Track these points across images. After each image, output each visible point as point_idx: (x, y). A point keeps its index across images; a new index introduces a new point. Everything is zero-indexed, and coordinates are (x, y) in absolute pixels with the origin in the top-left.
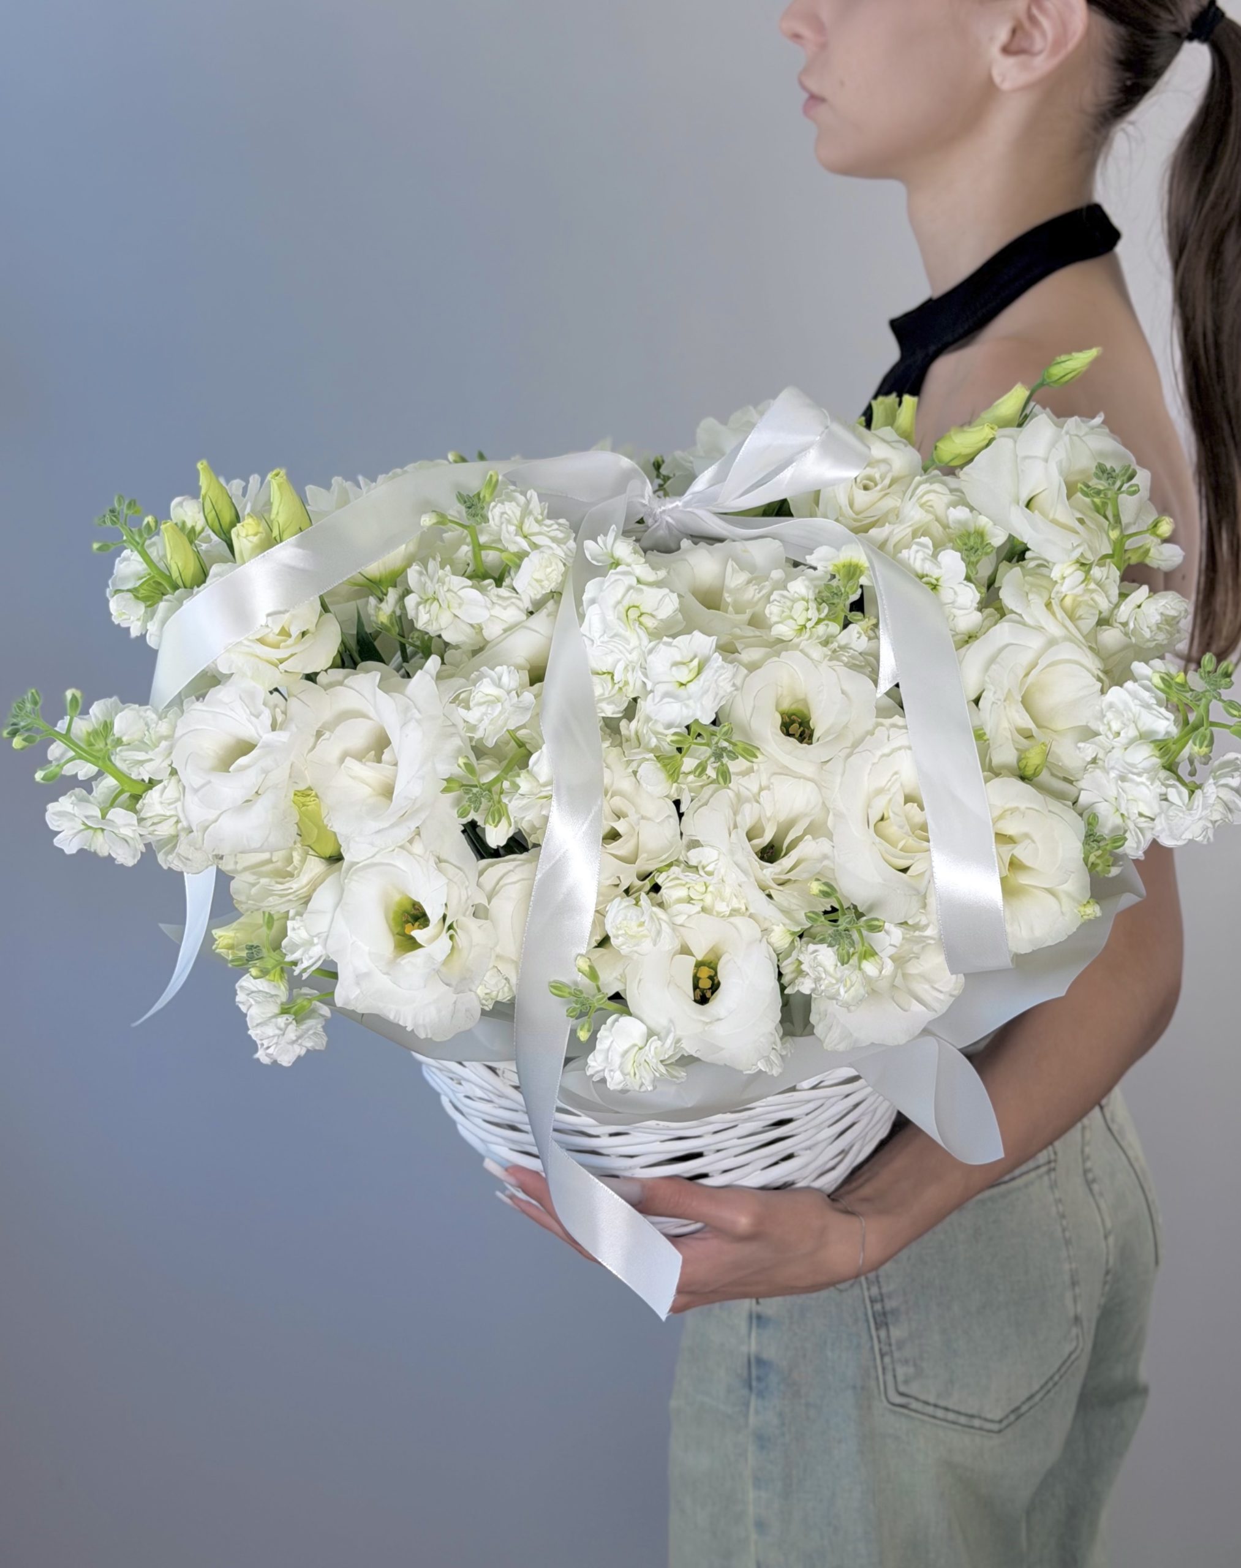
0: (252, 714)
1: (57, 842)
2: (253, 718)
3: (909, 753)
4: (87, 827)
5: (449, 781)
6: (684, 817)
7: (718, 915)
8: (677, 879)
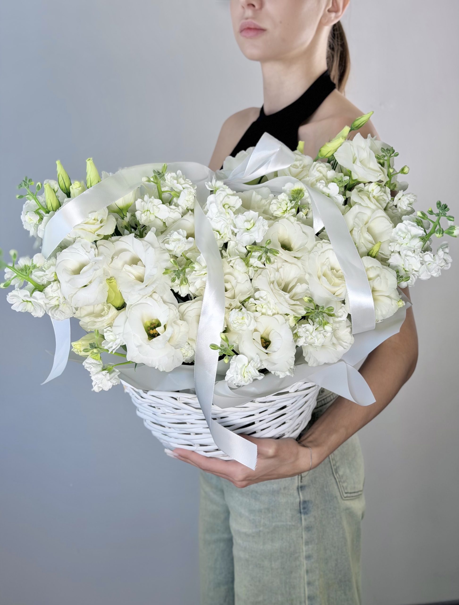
0: (86, 251)
1: (13, 308)
2: (87, 253)
3: (331, 251)
4: (24, 301)
5: (166, 269)
6: (252, 281)
7: (268, 315)
8: (252, 303)
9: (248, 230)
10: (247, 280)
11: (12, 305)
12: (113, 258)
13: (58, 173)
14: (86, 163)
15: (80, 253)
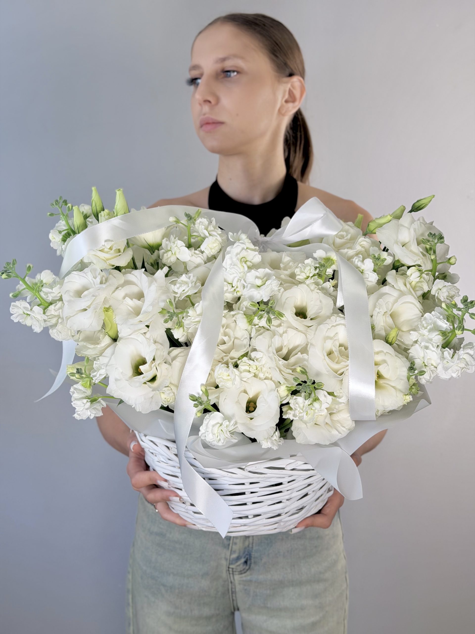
0: (94, 277)
1: (12, 318)
2: (94, 279)
3: (343, 327)
4: (24, 313)
5: (163, 309)
6: (252, 339)
7: (260, 379)
8: (245, 362)
9: (258, 287)
10: (246, 338)
11: (13, 314)
12: (117, 288)
13: (93, 199)
14: (116, 193)
15: (86, 277)
